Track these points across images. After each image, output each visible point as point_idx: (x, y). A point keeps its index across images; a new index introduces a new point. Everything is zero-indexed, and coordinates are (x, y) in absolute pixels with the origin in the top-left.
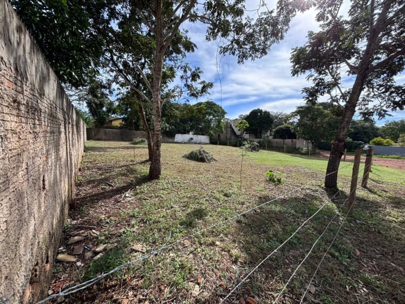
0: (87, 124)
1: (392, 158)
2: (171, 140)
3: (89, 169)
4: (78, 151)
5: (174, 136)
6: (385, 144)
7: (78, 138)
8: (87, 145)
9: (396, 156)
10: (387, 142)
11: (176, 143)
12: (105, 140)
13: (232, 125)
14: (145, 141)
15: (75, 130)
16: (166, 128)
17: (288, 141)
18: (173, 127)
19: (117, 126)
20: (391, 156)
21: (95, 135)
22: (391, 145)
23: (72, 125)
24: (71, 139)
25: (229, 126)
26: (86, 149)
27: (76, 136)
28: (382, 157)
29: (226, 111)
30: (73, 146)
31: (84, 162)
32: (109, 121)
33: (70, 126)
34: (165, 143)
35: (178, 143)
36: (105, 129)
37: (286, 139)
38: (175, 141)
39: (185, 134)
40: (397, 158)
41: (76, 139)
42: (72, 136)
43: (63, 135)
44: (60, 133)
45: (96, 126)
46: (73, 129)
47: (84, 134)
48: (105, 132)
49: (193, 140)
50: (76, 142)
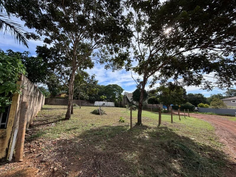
0: (46, 96)
1: (208, 114)
2: (92, 105)
3: (40, 116)
4: (37, 108)
5: (94, 103)
6: (205, 107)
7: (38, 103)
8: (43, 107)
9: (210, 113)
10: (206, 106)
11: (95, 106)
12: (55, 105)
13: (127, 97)
14: (76, 105)
15: (37, 99)
16: (87, 98)
17: (155, 105)
18: (94, 97)
19: (63, 97)
20: (208, 113)
21: (49, 102)
22: (208, 107)
23: (37, 98)
24: (35, 102)
25: (125, 97)
26: (42, 109)
27: (37, 102)
28: (203, 114)
29: (123, 89)
30: (35, 105)
31: (39, 114)
32: (59, 94)
33: (36, 98)
34: (89, 106)
35: (96, 106)
36: (56, 99)
37: (154, 104)
38: (95, 105)
39: (101, 101)
40: (211, 114)
41: (37, 103)
42: (36, 102)
43: (32, 101)
44: (32, 100)
45: (51, 97)
46: (36, 99)
47: (42, 101)
48: (56, 100)
49: (105, 105)
50: (37, 104)
